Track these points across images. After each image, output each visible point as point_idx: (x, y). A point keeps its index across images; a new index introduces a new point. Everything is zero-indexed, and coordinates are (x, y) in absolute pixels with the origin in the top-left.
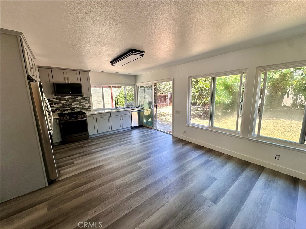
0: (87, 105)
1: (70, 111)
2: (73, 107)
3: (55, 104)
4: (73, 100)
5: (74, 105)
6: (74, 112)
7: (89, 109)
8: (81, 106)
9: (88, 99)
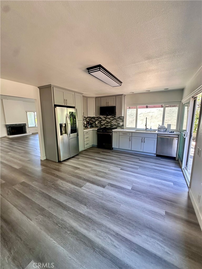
0: (121, 124)
1: (110, 126)
2: (112, 124)
3: (103, 121)
4: (112, 119)
5: (112, 123)
6: (112, 127)
7: (122, 127)
8: (117, 124)
9: (123, 119)
